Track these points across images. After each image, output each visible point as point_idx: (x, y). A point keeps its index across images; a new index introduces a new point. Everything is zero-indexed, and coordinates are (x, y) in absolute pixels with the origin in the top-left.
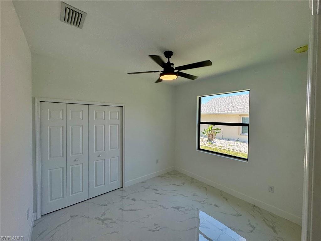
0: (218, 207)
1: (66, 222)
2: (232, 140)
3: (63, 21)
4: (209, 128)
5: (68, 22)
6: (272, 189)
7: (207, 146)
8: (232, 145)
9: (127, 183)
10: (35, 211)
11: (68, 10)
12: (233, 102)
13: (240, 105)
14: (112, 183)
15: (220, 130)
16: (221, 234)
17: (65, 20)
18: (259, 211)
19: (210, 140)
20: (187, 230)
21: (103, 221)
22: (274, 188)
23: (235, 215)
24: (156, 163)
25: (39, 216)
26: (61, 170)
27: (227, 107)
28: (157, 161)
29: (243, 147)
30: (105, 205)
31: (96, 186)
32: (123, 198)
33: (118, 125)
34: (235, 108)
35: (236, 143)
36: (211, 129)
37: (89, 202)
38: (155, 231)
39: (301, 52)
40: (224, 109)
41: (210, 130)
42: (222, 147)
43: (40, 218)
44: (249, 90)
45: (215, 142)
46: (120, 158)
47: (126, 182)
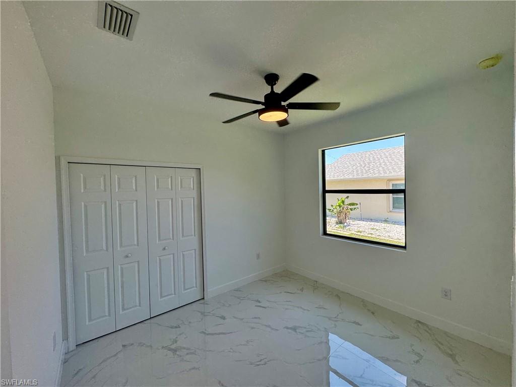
0: (361, 325)
1: (115, 355)
2: (376, 221)
3: (101, 28)
4: (339, 202)
5: (109, 29)
6: (446, 294)
7: (336, 231)
8: (377, 228)
9: (211, 291)
10: (66, 338)
11: (109, 8)
12: (377, 159)
13: (388, 164)
14: (186, 291)
15: (357, 204)
16: (367, 368)
17: (104, 27)
18: (428, 330)
19: (341, 223)
20: (310, 363)
21: (174, 351)
22: (450, 290)
23: (389, 337)
24: (257, 259)
25: (72, 347)
26: (105, 271)
27: (368, 167)
28: (258, 256)
29: (395, 231)
30: (176, 327)
31: (162, 297)
32: (205, 316)
33: (194, 198)
34: (381, 168)
35: (383, 225)
36: (342, 204)
37: (150, 323)
38: (258, 365)
39: (488, 67)
40: (362, 172)
41: (340, 206)
42: (361, 232)
43: (73, 349)
44: (404, 134)
45: (349, 226)
46: (197, 252)
47: (209, 290)
